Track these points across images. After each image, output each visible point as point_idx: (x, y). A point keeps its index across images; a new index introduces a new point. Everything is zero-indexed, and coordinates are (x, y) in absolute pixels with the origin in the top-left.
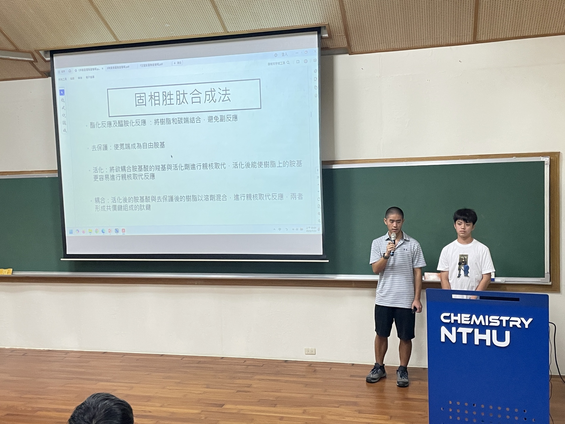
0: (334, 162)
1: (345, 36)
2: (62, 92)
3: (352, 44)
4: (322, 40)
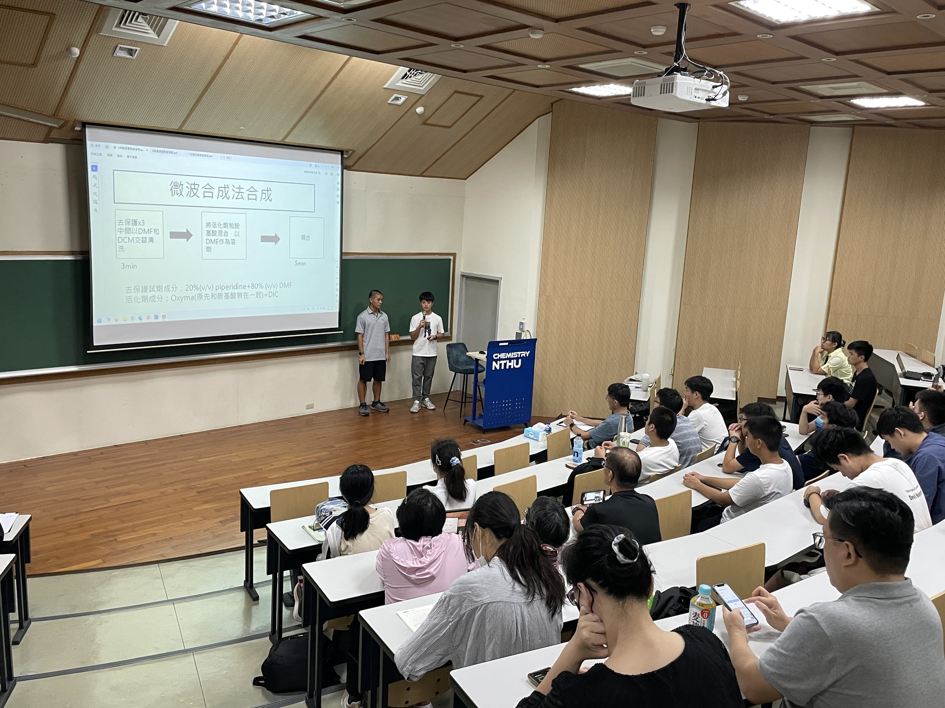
2: (94, 168)
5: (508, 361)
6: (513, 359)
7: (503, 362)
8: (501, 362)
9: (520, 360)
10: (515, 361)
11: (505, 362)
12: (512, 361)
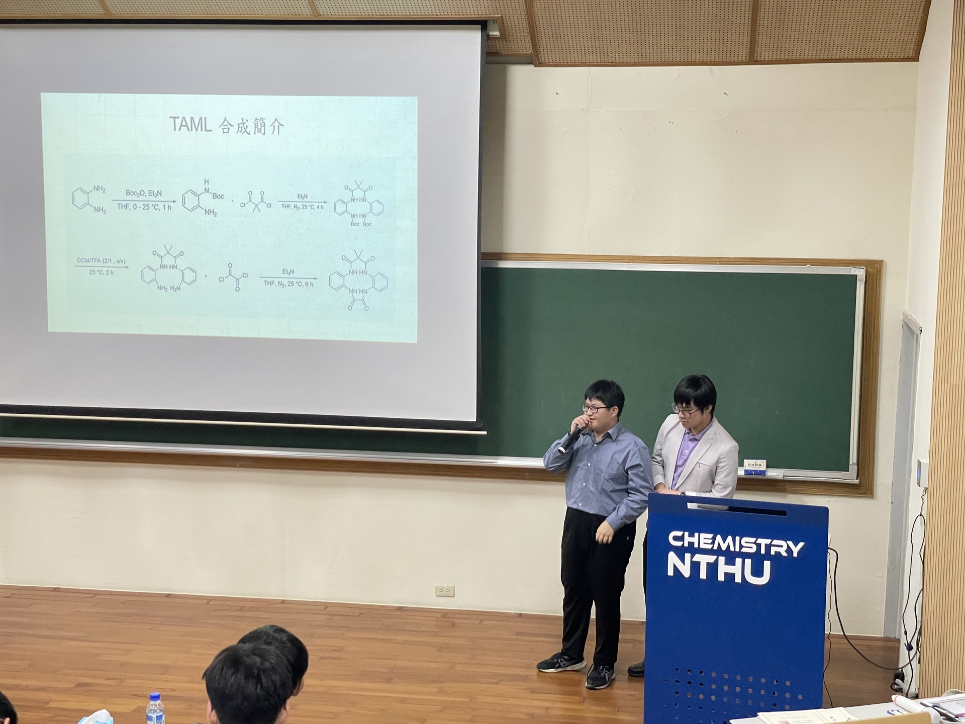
0: (501, 256)
1: (529, 38)
3: (542, 52)
4: (490, 40)
5: (722, 559)
6: (744, 556)
7: (704, 560)
8: (698, 557)
9: (767, 564)
10: (748, 562)
11: (712, 559)
12: (739, 561)
